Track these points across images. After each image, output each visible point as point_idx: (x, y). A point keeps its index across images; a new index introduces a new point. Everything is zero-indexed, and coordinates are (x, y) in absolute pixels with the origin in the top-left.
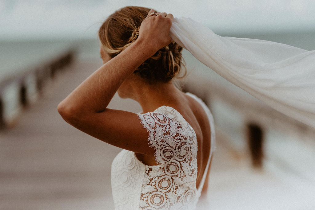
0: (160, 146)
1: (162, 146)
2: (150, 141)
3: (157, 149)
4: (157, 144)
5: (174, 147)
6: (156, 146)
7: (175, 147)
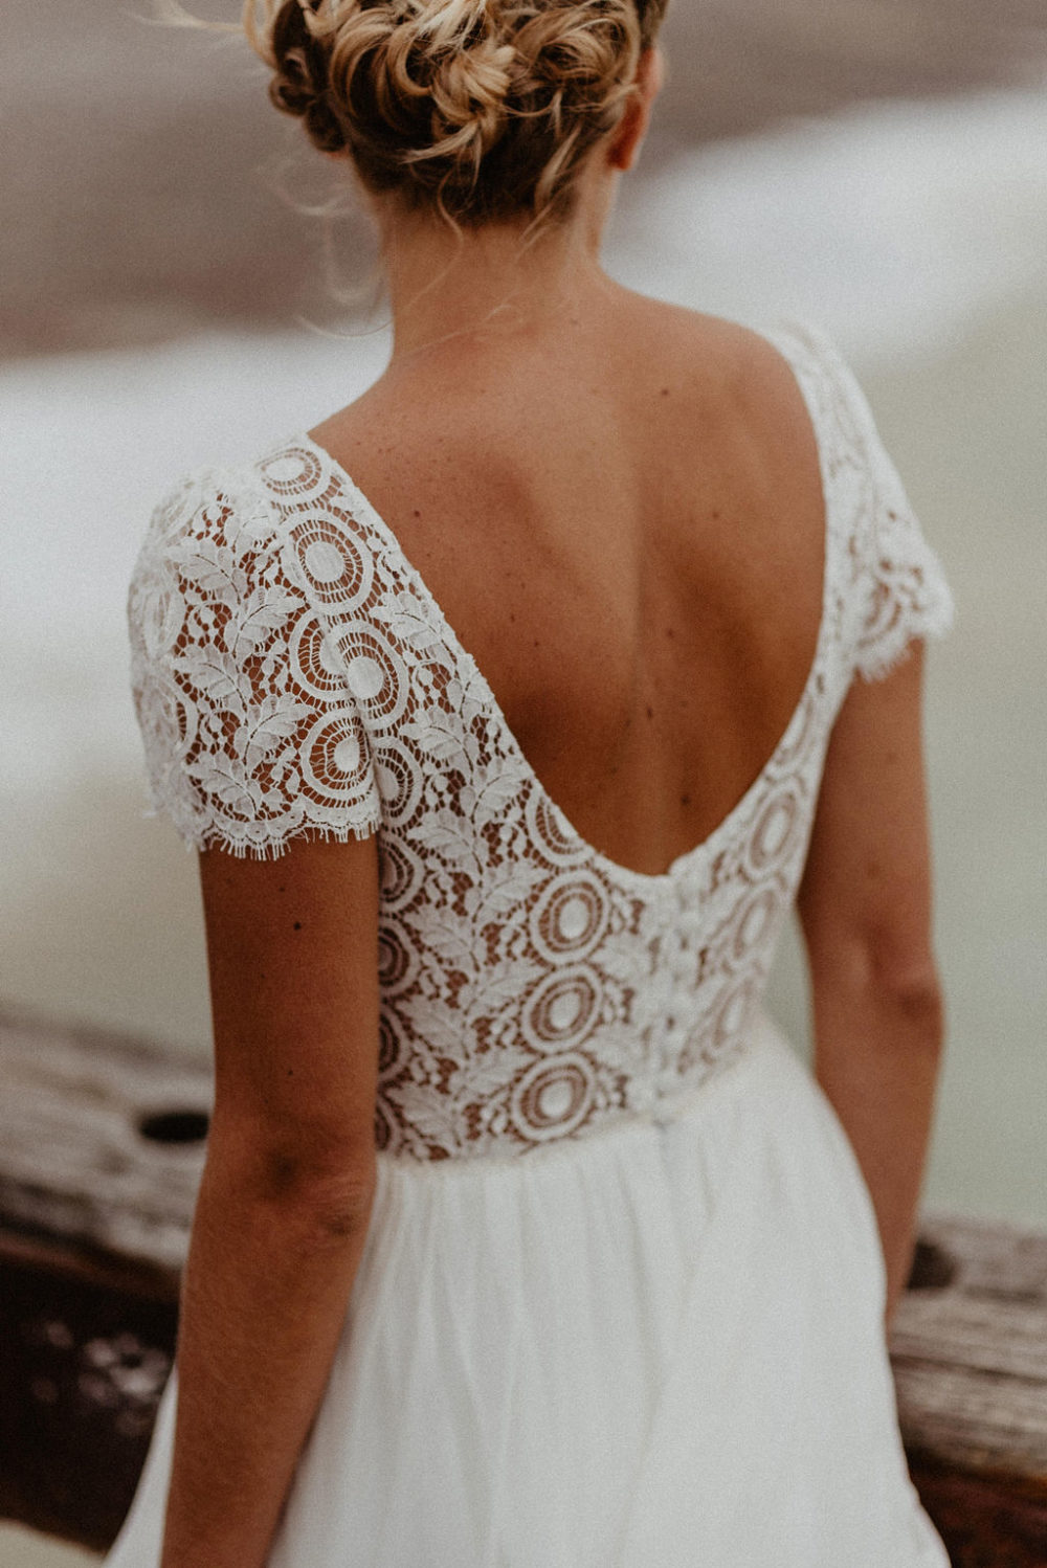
0: (289, 798)
1: (292, 785)
2: (248, 848)
3: (308, 825)
4: (273, 815)
5: (306, 710)
6: (286, 822)
7: (311, 701)
